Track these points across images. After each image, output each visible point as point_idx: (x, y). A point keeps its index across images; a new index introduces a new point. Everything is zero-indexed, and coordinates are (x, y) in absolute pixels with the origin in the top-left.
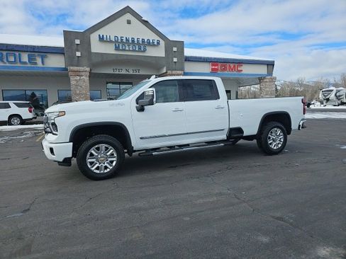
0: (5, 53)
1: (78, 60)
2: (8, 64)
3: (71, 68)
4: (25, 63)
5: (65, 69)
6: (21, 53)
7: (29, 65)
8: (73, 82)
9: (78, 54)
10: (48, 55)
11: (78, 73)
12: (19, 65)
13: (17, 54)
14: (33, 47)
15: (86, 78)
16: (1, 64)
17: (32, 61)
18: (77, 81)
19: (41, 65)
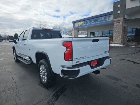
0: (97, 18)
1: (118, 15)
2: (98, 22)
3: (115, 20)
4: (102, 21)
5: (112, 21)
6: (102, 17)
7: (104, 21)
8: (115, 26)
9: (119, 12)
10: (110, 15)
11: (117, 22)
12: (101, 22)
13: (100, 18)
14: (105, 14)
15: (121, 23)
16: (96, 23)
17: (105, 19)
18: (117, 25)
19: (108, 20)
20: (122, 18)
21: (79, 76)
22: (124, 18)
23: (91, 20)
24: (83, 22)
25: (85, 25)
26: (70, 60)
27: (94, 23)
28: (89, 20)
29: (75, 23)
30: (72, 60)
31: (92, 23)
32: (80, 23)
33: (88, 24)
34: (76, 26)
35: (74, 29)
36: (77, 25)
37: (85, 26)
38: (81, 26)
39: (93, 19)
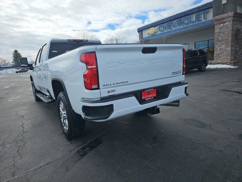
0: (183, 18)
1: (224, 8)
2: (185, 26)
3: (216, 17)
4: (193, 22)
5: (212, 20)
6: (191, 15)
7: (197, 23)
8: (217, 31)
9: (224, 1)
10: (208, 10)
11: (221, 21)
12: (191, 24)
13: (189, 16)
14: (199, 8)
15: (229, 24)
16: (182, 27)
17: (198, 19)
18: (221, 28)
19: (204, 20)
20: (231, 14)
21: (112, 116)
22: (235, 13)
23: (171, 22)
24: (157, 28)
25: (160, 32)
26: (94, 87)
27: (178, 28)
28: (167, 23)
29: (142, 31)
30: (98, 88)
31: (174, 29)
32: (152, 30)
33: (166, 31)
34: (143, 37)
35: (141, 42)
36: (146, 34)
37: (161, 34)
38: (153, 35)
39: (175, 21)
